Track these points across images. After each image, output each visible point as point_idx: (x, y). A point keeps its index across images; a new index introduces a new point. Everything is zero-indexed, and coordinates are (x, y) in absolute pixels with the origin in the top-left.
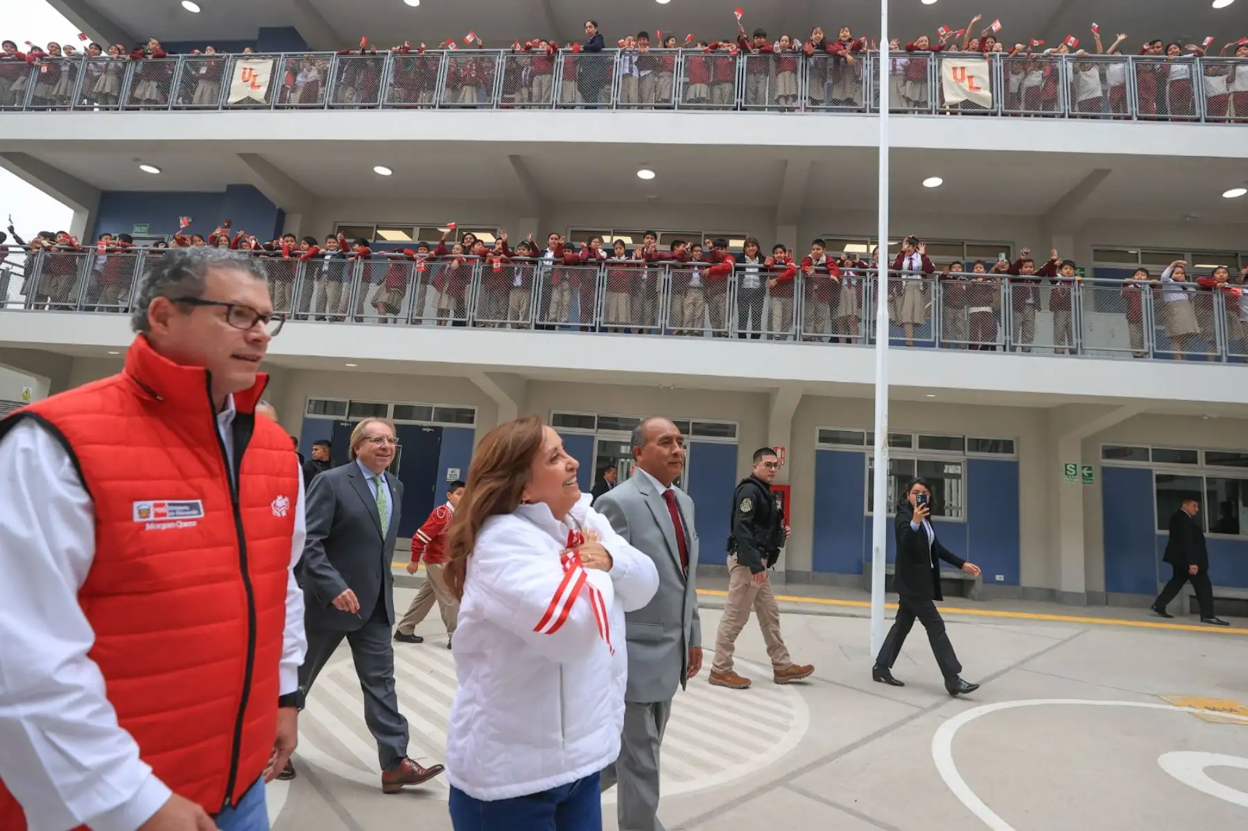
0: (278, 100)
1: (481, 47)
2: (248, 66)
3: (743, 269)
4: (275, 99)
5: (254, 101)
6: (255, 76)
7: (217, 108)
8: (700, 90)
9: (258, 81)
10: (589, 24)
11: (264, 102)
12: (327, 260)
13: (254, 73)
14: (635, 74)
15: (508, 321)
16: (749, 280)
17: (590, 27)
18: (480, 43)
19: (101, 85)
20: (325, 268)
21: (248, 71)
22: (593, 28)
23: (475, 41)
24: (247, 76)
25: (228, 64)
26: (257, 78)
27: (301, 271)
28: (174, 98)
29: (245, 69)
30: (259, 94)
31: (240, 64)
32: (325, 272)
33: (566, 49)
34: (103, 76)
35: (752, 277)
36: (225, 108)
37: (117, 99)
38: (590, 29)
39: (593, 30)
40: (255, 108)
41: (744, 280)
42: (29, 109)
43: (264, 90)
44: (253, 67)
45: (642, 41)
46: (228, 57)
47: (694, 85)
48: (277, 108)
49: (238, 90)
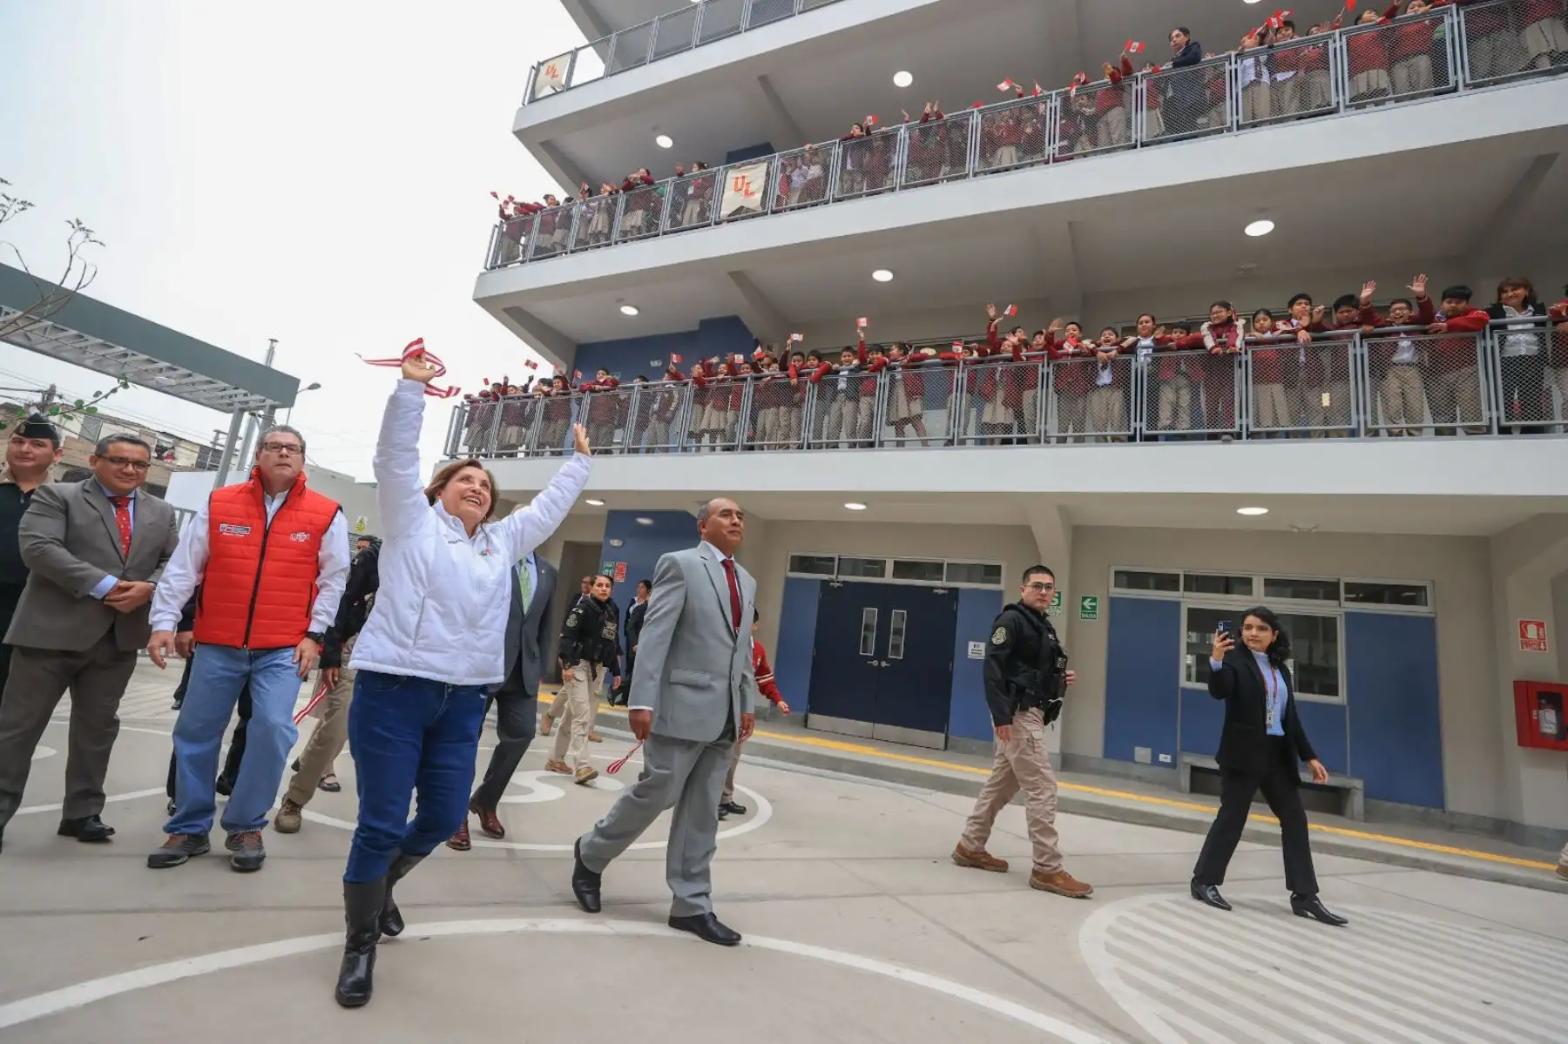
0: (775, 205)
1: (1020, 96)
2: (739, 175)
3: (1503, 327)
4: (772, 204)
5: (748, 210)
6: (749, 183)
7: (710, 225)
8: (1377, 77)
9: (752, 188)
10: (1176, 32)
11: (760, 210)
12: (843, 376)
13: (746, 181)
14: (1266, 78)
15: (1070, 433)
16: (1517, 343)
17: (1177, 36)
18: (1019, 89)
19: (594, 225)
20: (842, 385)
21: (740, 181)
22: (1182, 37)
23: (1012, 88)
24: (739, 186)
25: (719, 177)
26: (751, 185)
27: (811, 394)
28: (665, 222)
29: (737, 178)
30: (754, 201)
31: (732, 174)
32: (843, 391)
33: (1144, 72)
34: (596, 215)
35: (1522, 337)
36: (717, 223)
37: (608, 237)
38: (1178, 37)
39: (1182, 39)
40: (753, 217)
41: (1507, 343)
42: (531, 260)
43: (759, 196)
44: (746, 174)
45: (1284, 32)
46: (719, 170)
47: (1365, 74)
48: (774, 212)
49: (730, 201)
